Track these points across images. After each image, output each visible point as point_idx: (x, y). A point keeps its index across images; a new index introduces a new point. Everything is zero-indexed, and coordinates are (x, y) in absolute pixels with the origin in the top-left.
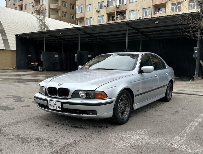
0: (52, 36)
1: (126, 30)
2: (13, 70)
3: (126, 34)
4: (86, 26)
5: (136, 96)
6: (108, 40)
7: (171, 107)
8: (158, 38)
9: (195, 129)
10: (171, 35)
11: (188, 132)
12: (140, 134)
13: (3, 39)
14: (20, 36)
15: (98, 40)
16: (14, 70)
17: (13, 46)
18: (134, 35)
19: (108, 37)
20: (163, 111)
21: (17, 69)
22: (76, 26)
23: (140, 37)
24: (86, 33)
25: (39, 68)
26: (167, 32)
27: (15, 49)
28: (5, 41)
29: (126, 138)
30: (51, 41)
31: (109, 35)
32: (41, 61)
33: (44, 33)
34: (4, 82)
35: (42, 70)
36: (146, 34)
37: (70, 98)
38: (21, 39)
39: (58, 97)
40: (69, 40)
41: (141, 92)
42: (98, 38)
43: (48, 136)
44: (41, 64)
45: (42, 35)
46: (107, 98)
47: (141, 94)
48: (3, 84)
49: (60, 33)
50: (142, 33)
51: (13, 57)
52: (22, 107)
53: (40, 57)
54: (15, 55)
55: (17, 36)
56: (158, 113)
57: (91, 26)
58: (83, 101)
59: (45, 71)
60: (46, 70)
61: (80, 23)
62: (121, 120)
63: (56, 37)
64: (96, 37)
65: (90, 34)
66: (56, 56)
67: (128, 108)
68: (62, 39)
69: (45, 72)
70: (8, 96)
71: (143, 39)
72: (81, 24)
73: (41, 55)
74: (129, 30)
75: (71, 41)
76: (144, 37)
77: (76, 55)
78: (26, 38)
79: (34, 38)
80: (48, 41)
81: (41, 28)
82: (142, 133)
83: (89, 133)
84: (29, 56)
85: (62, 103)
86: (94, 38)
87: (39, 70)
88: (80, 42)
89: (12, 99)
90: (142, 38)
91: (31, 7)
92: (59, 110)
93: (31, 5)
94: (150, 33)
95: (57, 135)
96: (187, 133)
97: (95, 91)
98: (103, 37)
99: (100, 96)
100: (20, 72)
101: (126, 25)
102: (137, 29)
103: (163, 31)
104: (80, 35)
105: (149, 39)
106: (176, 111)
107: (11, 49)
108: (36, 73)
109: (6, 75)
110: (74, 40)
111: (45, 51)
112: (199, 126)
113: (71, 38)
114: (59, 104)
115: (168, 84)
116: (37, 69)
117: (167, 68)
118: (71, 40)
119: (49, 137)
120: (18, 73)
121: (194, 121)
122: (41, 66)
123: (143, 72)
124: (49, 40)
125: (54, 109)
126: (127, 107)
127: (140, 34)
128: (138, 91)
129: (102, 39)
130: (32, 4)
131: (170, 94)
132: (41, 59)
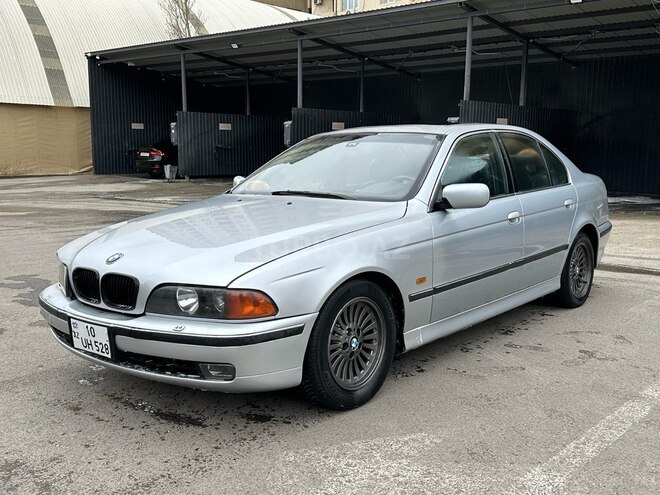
0: (209, 57)
1: (465, 30)
2: (80, 177)
3: (463, 44)
4: (339, 14)
5: (412, 299)
6: (407, 64)
7: (576, 332)
8: (589, 56)
9: (623, 439)
10: (635, 43)
11: (590, 451)
12: (395, 456)
13: (46, 69)
14: (102, 58)
15: (367, 68)
16: (86, 176)
17: (80, 92)
18: (501, 45)
19: (405, 56)
20: (535, 349)
21: (96, 173)
22: (302, 16)
23: (519, 53)
24: (324, 43)
25: (167, 169)
26: (622, 33)
27: (88, 104)
28: (56, 77)
29: (334, 471)
30: (208, 73)
31: (409, 48)
32: (171, 144)
33: (181, 46)
34: (29, 223)
35: (178, 177)
36: (542, 41)
37: (143, 314)
38: (107, 68)
39: (102, 305)
40: (270, 68)
41: (437, 285)
42: (371, 61)
43: (51, 455)
44: (171, 156)
45: (176, 52)
46: (277, 317)
47: (436, 291)
48: (21, 232)
49: (235, 46)
50: (526, 37)
51: (84, 132)
52: (31, 325)
53: (170, 131)
54: (88, 125)
55: (92, 59)
56: (513, 359)
57: (355, 14)
58: (183, 325)
59: (187, 179)
60: (191, 177)
61: (321, 4)
62: (340, 395)
63: (222, 59)
64: (361, 55)
65: (338, 47)
66: (223, 127)
67: (379, 344)
68: (246, 67)
69: (186, 183)
70: (14, 278)
71: (530, 61)
72: (323, 8)
73: (173, 125)
74: (475, 28)
75: (277, 71)
76: (533, 51)
77: (287, 124)
78: (123, 65)
79: (151, 66)
80: (201, 74)
81: (177, 28)
82: (406, 449)
83: (205, 449)
84: (135, 126)
85: (113, 332)
86: (356, 60)
87: (164, 178)
88: (304, 76)
89: (16, 292)
90: (528, 57)
92: (105, 355)
94: (556, 39)
95: (87, 452)
96: (584, 456)
97: (226, 288)
98: (386, 58)
99: (249, 309)
100: (101, 185)
101: (463, 11)
102: (505, 26)
103: (603, 31)
104: (303, 49)
105: (553, 59)
106: (585, 352)
107: (76, 104)
108: (153, 188)
109: (53, 194)
110: (285, 70)
111: (184, 108)
112: (647, 421)
113: (275, 63)
114: (102, 336)
115: (570, 242)
116: (161, 175)
117: (570, 181)
118: (276, 68)
119: (54, 459)
120: (97, 186)
121: (635, 397)
122: (174, 162)
123: (451, 207)
124: (203, 70)
125: (90, 350)
126: (375, 343)
127: (519, 44)
128: (421, 280)
129: (382, 63)
131: (586, 278)
132: (173, 140)
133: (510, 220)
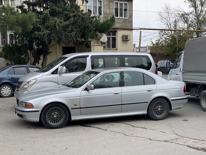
133: (115, 93)
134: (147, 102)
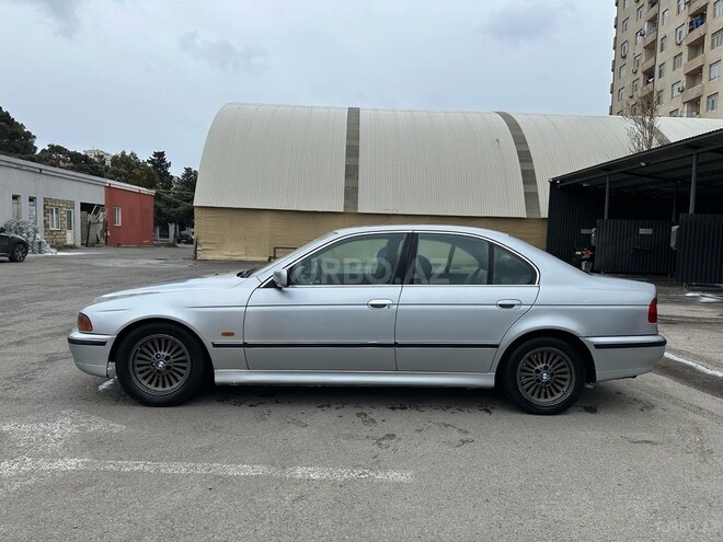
5: (215, 346)
13: (525, 192)
14: (561, 181)
33: (606, 168)
41: (249, 341)
46: (92, 333)
47: (249, 345)
49: (643, 164)
55: (554, 183)
66: (643, 231)
68: (674, 180)
77: (677, 227)
84: (584, 231)
91: (676, 93)
93: (676, 87)
111: (606, 217)
128: (228, 334)
130: (680, 85)
133: (372, 305)
134: (497, 346)
